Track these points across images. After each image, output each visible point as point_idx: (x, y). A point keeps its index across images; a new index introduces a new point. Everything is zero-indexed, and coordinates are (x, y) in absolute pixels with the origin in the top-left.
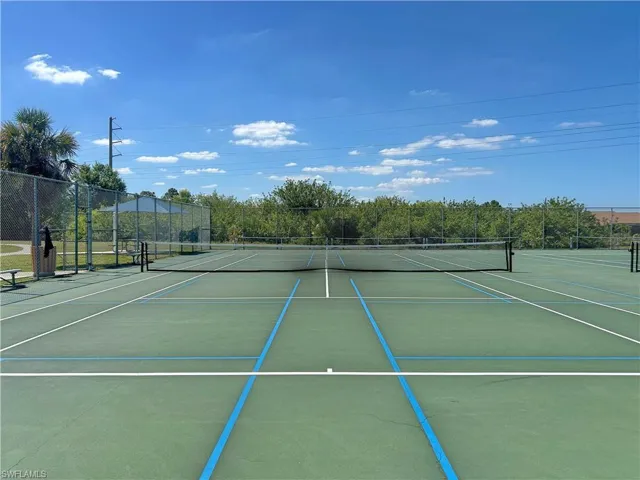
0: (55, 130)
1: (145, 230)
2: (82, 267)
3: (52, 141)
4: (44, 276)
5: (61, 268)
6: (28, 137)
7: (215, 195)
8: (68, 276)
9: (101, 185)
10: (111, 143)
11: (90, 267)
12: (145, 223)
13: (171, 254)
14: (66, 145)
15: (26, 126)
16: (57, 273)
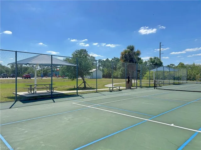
0: (135, 50)
1: (166, 76)
2: (139, 87)
3: (134, 53)
4: (128, 88)
5: (133, 87)
6: (129, 53)
7: (194, 64)
8: (134, 89)
9: (155, 63)
10: (160, 50)
11: (141, 87)
12: (166, 74)
13: (170, 84)
14: (138, 53)
15: (129, 50)
16: (132, 88)
